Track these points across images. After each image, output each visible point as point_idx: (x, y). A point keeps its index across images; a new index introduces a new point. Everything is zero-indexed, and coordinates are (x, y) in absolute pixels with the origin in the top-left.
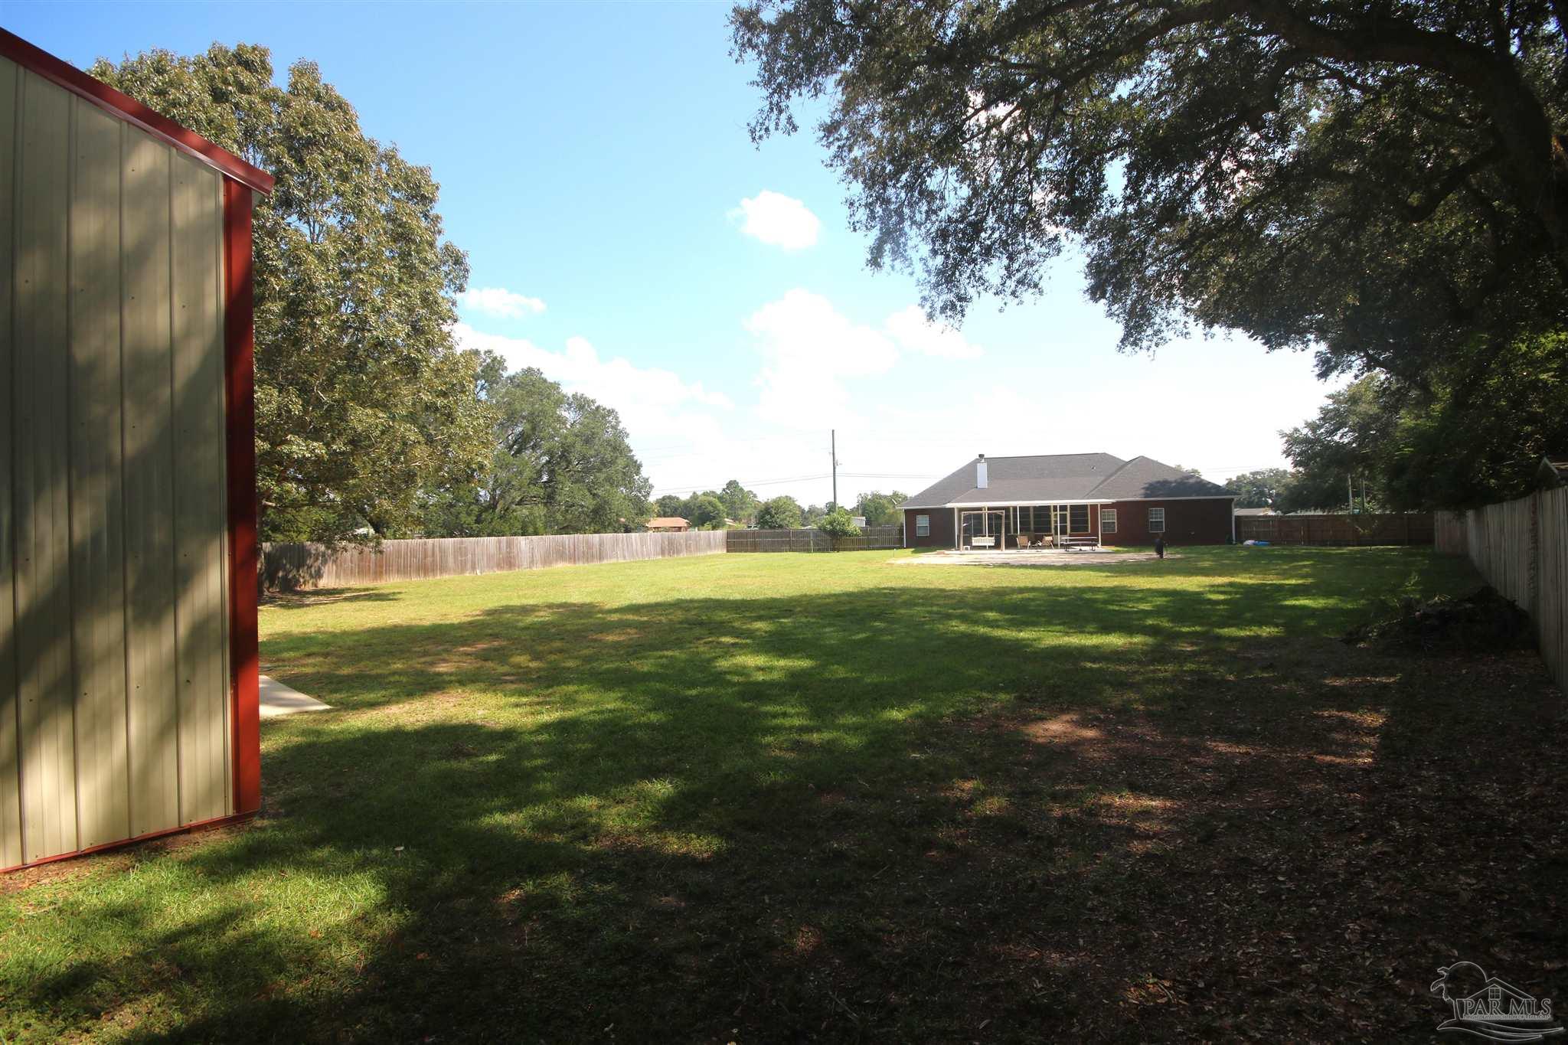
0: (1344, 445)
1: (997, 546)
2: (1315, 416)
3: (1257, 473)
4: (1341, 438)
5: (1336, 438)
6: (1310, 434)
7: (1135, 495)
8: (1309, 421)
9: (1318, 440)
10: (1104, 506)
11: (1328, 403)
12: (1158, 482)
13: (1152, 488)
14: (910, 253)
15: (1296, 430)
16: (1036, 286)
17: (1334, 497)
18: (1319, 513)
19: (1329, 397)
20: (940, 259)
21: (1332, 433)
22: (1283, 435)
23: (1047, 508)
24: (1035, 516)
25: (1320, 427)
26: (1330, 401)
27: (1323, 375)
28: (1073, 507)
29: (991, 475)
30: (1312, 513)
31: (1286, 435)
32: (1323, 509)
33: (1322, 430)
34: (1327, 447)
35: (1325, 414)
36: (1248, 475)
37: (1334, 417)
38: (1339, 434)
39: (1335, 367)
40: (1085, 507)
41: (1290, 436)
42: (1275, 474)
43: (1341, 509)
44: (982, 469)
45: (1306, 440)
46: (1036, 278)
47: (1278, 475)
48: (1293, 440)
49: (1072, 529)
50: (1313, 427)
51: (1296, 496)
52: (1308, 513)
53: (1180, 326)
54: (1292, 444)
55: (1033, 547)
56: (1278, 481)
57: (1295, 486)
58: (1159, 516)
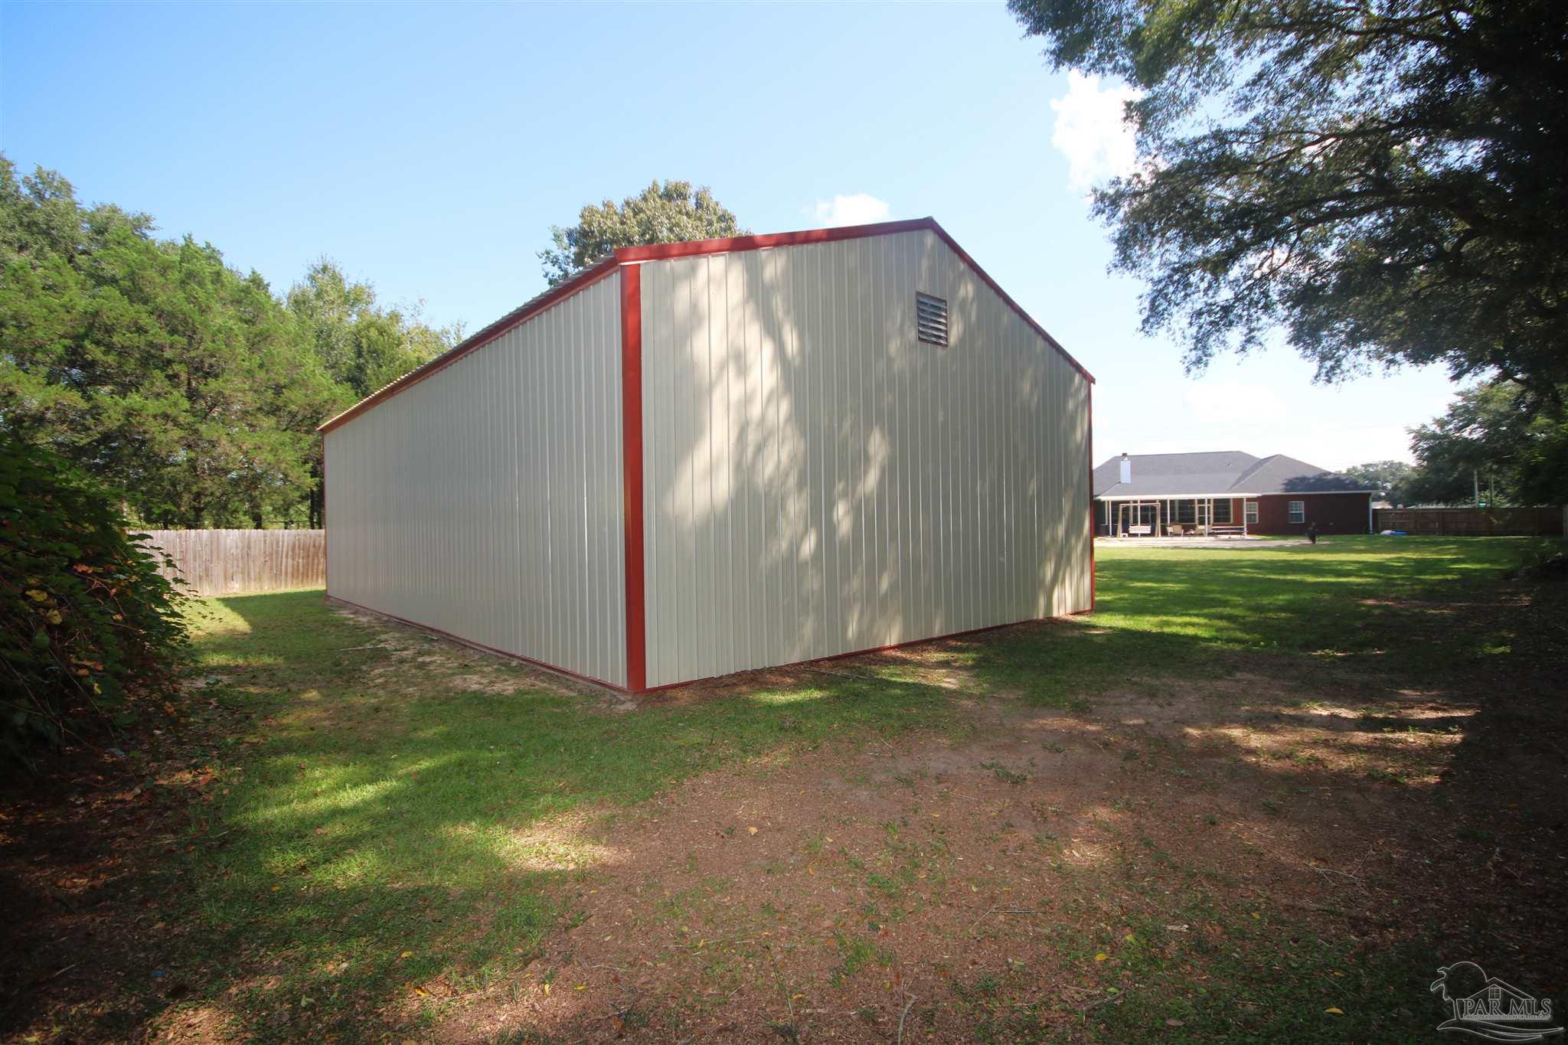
0: (1473, 441)
1: (1152, 534)
2: (1443, 412)
3: (1370, 465)
4: (1470, 433)
5: (1465, 434)
6: (1438, 431)
7: (1275, 489)
8: (1438, 418)
9: (1446, 436)
10: (1249, 500)
11: (1458, 401)
12: (1297, 478)
13: (1291, 484)
14: (1174, 326)
15: (1424, 426)
16: (1260, 344)
17: (1461, 490)
18: (1441, 506)
19: (1458, 394)
20: (1195, 329)
21: (1460, 429)
22: (1411, 432)
23: (1192, 501)
24: (1180, 508)
25: (1448, 423)
26: (1460, 398)
27: (1456, 377)
28: (1216, 501)
29: (1134, 472)
30: (1434, 507)
31: (1414, 431)
32: (1446, 502)
33: (1451, 426)
34: (1454, 443)
35: (1454, 411)
36: (1359, 467)
37: (1463, 414)
38: (1468, 429)
39: (1467, 371)
40: (1227, 500)
41: (1418, 432)
42: (1389, 467)
43: (1466, 503)
44: (1125, 466)
45: (1434, 436)
46: (1262, 340)
47: (1394, 468)
48: (1420, 436)
49: (1216, 520)
50: (1442, 423)
51: (1418, 489)
52: (1430, 507)
53: (1365, 368)
54: (1420, 441)
55: (1185, 535)
56: (1393, 474)
57: (1416, 481)
58: (1299, 508)
